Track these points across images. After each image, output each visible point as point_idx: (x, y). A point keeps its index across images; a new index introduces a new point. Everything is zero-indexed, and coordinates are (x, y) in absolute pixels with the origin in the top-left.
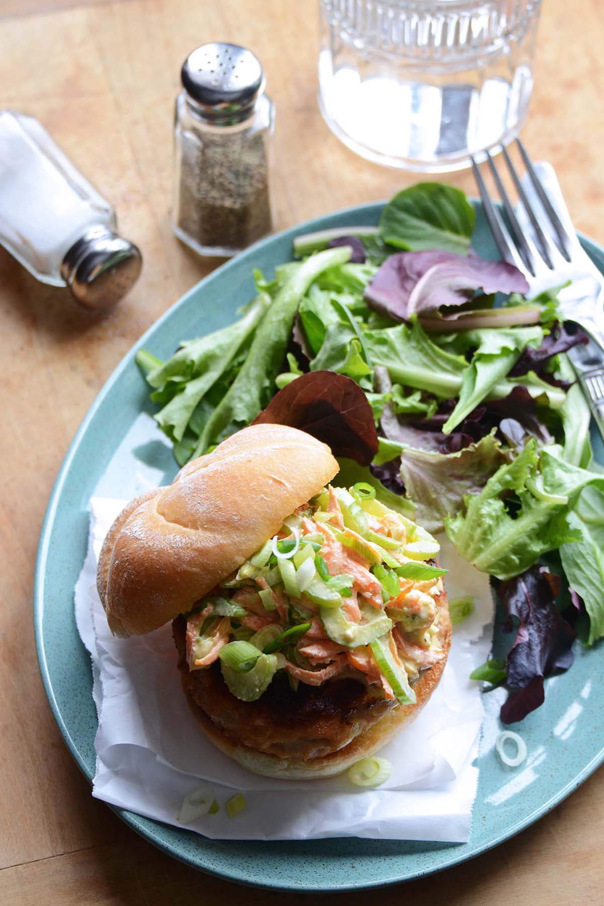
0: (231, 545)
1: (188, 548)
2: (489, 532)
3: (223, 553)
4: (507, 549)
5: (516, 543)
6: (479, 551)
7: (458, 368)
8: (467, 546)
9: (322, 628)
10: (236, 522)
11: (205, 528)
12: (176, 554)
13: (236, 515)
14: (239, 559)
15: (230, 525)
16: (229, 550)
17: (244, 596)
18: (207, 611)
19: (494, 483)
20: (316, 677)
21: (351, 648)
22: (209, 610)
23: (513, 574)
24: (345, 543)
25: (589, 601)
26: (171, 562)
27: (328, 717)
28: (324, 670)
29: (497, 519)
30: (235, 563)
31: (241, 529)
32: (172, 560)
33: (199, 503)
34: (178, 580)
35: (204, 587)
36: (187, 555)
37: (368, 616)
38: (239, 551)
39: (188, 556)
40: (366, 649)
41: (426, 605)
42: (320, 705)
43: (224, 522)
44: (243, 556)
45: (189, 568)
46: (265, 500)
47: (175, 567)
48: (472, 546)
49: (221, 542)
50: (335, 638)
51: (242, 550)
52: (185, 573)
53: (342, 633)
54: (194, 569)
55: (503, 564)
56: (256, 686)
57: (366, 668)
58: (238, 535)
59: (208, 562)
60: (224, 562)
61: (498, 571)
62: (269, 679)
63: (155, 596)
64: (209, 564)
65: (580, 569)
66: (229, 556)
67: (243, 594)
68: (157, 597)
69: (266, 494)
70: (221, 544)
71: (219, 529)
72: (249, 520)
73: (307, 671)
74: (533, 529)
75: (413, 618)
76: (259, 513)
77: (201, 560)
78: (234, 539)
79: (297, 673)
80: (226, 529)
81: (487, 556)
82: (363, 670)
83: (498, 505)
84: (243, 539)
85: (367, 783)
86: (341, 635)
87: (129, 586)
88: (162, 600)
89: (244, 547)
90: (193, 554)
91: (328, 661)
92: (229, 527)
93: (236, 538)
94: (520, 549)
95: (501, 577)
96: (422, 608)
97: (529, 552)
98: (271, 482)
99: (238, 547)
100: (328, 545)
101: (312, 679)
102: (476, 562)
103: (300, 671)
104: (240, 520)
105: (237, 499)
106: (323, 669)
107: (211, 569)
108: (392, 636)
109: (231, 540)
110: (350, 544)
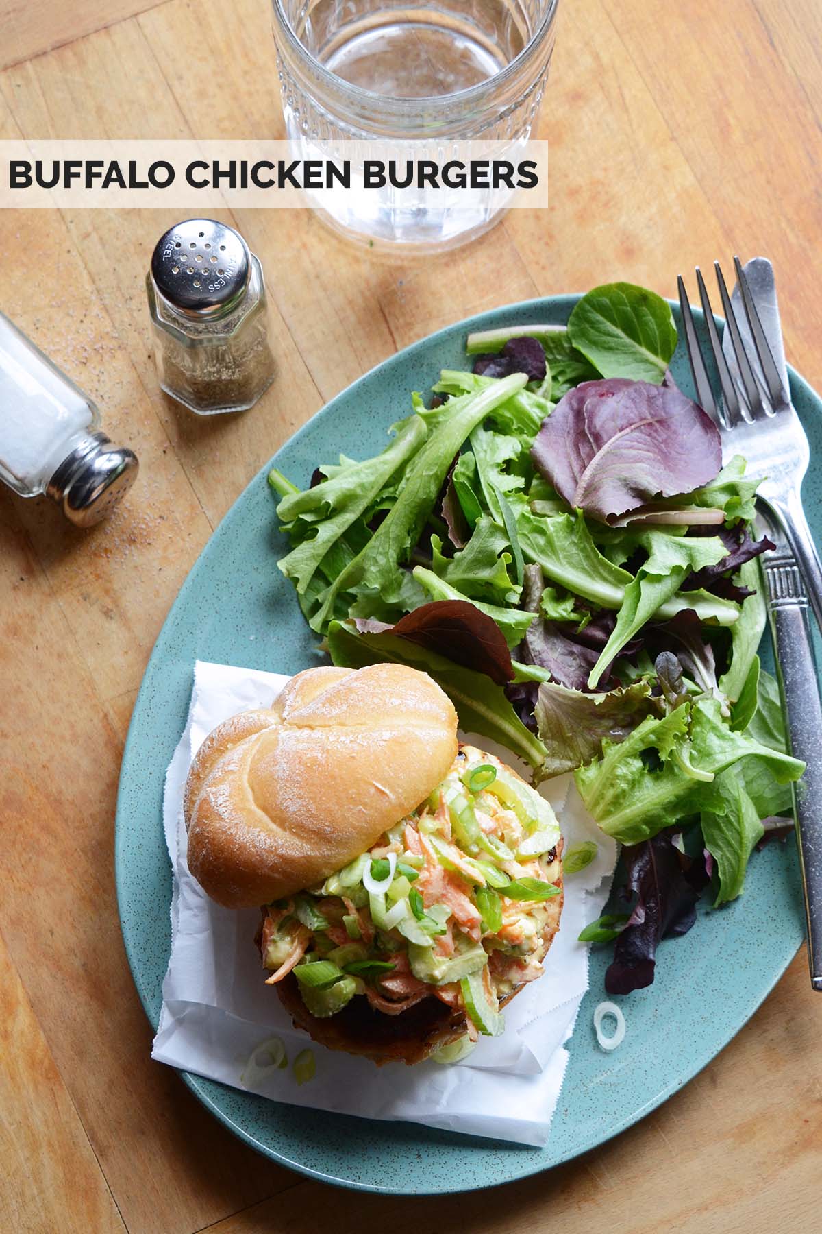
0: (320, 857)
1: (272, 852)
2: (621, 796)
3: (309, 864)
4: (638, 819)
5: (649, 814)
6: (607, 813)
8: (596, 804)
9: (408, 965)
10: (328, 834)
11: (294, 832)
12: (258, 855)
13: (329, 827)
14: (326, 872)
15: (320, 836)
16: (317, 862)
18: (289, 911)
19: (637, 741)
20: (395, 1009)
21: (438, 986)
23: (642, 841)
24: (448, 867)
25: (723, 865)
26: (252, 862)
27: (406, 1038)
28: (402, 1003)
29: (633, 782)
30: (321, 874)
31: (333, 842)
32: (253, 860)
33: (291, 799)
34: (258, 882)
36: (272, 859)
37: (463, 947)
38: (327, 864)
40: (457, 986)
43: (315, 830)
45: (271, 873)
46: (363, 812)
47: (256, 868)
48: (601, 806)
49: (309, 853)
50: (420, 977)
51: (331, 862)
52: (266, 877)
53: (429, 973)
54: (276, 875)
55: (631, 831)
57: (453, 1003)
58: (329, 848)
59: (293, 871)
60: (309, 873)
61: (626, 838)
64: (294, 873)
65: (721, 831)
66: (315, 868)
67: (326, 906)
69: (365, 805)
70: (309, 856)
71: (308, 838)
72: (343, 834)
75: (513, 948)
76: (354, 827)
77: (285, 868)
79: (375, 1004)
80: (316, 839)
81: (615, 821)
83: (636, 765)
84: (333, 853)
85: (450, 1063)
86: (428, 975)
89: (334, 861)
90: (277, 860)
91: (407, 994)
92: (320, 838)
93: (325, 850)
94: (653, 821)
95: (629, 844)
96: (524, 942)
97: (663, 823)
99: (327, 859)
100: (428, 870)
102: (603, 824)
103: (379, 1001)
104: (333, 832)
105: (333, 806)
106: (400, 1002)
107: (295, 877)
109: (319, 853)
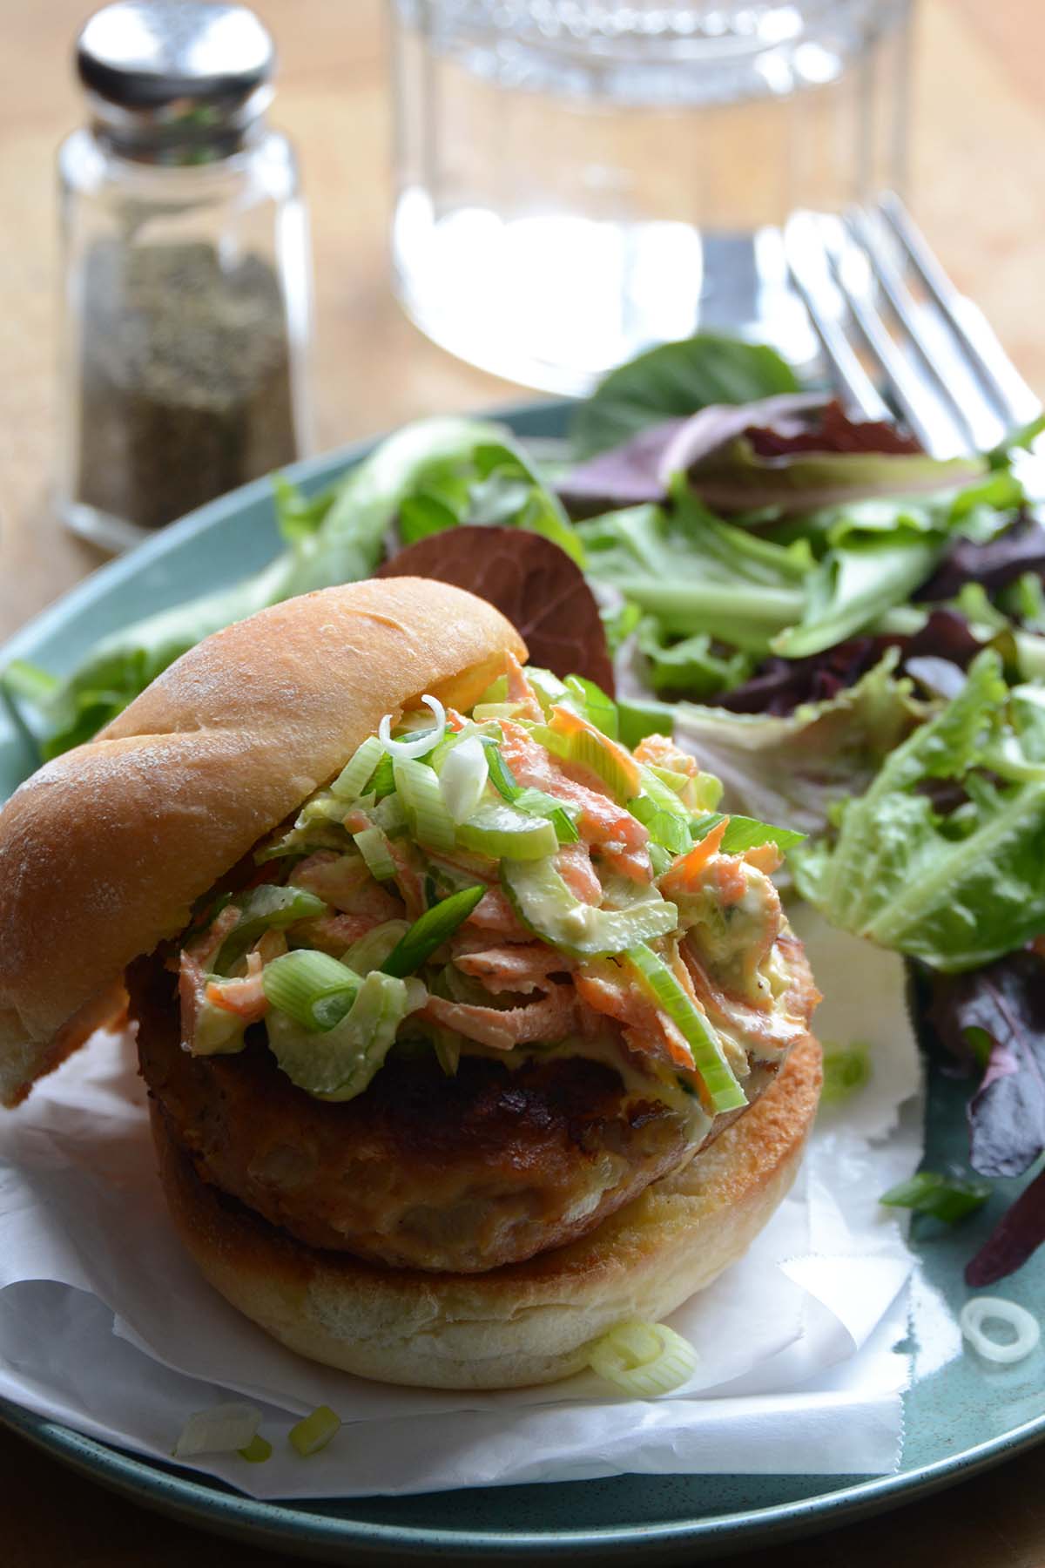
0: (280, 749)
1: (177, 765)
2: (897, 859)
3: (261, 768)
4: (944, 892)
5: (966, 876)
6: (876, 903)
7: (792, 578)
8: (847, 899)
9: (512, 908)
10: (290, 700)
11: (216, 723)
12: (148, 782)
13: (288, 687)
14: (305, 783)
15: (274, 707)
16: (279, 762)
17: (317, 867)
18: (226, 920)
19: (903, 762)
20: (501, 1023)
21: (584, 955)
22: (233, 916)
23: (963, 959)
24: (554, 748)
26: (136, 801)
27: (538, 1134)
28: (521, 1009)
29: (916, 831)
30: (293, 791)
31: (303, 714)
32: (139, 796)
33: (197, 681)
34: (156, 840)
35: (219, 854)
36: (174, 780)
37: (618, 898)
38: (302, 765)
39: (178, 781)
40: (617, 963)
41: (756, 885)
42: (515, 1102)
43: (261, 703)
44: (313, 778)
45: (180, 808)
46: (355, 653)
47: (146, 810)
48: (858, 896)
49: (257, 743)
50: (542, 926)
51: (308, 760)
52: (170, 820)
53: (558, 916)
54: (193, 809)
55: (935, 927)
56: (357, 1049)
57: (622, 1007)
58: (297, 727)
59: (227, 790)
60: (267, 789)
61: (924, 944)
62: (389, 1032)
63: (100, 891)
64: (231, 795)
66: (278, 776)
67: (314, 864)
68: (105, 891)
69: (357, 643)
70: (257, 748)
71: (250, 720)
72: (322, 695)
73: (479, 1008)
74: (1006, 846)
75: (728, 917)
76: (342, 681)
77: (210, 787)
78: (287, 736)
79: (456, 1014)
80: (267, 717)
81: (896, 912)
82: (611, 1014)
83: (915, 808)
84: (308, 736)
85: (638, 1378)
86: (556, 921)
87: (34, 887)
88: (116, 898)
89: (312, 756)
90: (190, 775)
91: (528, 987)
92: (274, 714)
93: (290, 733)
94: (975, 892)
95: (933, 960)
96: (747, 889)
97: (998, 900)
98: (368, 623)
99: (298, 754)
100: (515, 747)
101: (493, 1029)
102: (872, 926)
103: (463, 1009)
104: (300, 696)
105: (291, 656)
106: (518, 1007)
107: (235, 805)
108: (678, 955)
109: (279, 739)
110: (565, 750)
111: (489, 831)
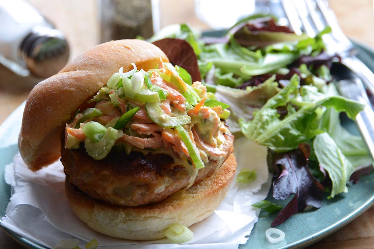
1: (69, 78)
2: (266, 124)
3: (90, 80)
4: (276, 131)
5: (283, 128)
6: (260, 134)
7: (256, 60)
8: (252, 133)
9: (146, 114)
10: (99, 64)
11: (81, 69)
12: (62, 82)
13: (99, 61)
14: (100, 84)
15: (95, 65)
16: (94, 78)
17: (102, 104)
18: (78, 117)
19: (272, 101)
20: (141, 142)
21: (164, 126)
22: (80, 116)
23: (281, 149)
24: (165, 79)
25: (332, 173)
26: (58, 87)
27: (149, 170)
28: (147, 139)
29: (272, 117)
30: (97, 86)
31: (102, 67)
32: (59, 85)
34: (62, 96)
35: (78, 100)
37: (176, 115)
38: (100, 80)
39: (69, 82)
40: (173, 129)
41: (213, 114)
42: (143, 162)
43: (92, 64)
44: (103, 83)
45: (69, 88)
46: (118, 54)
47: (60, 89)
48: (255, 132)
49: (90, 73)
50: (153, 118)
51: (102, 78)
52: (66, 91)
53: (158, 116)
54: (72, 89)
55: (274, 140)
56: (104, 146)
57: (172, 140)
58: (100, 70)
59: (81, 84)
60: (91, 85)
61: (270, 144)
62: (112, 142)
63: (48, 109)
64: (81, 86)
65: (327, 156)
66: (94, 82)
68: (49, 109)
69: (119, 52)
70: (89, 75)
71: (89, 68)
72: (108, 63)
73: (135, 137)
74: (294, 121)
75: (205, 122)
76: (113, 60)
77: (76, 84)
78: (97, 72)
80: (93, 68)
81: (264, 136)
82: (170, 142)
83: (273, 112)
84: (103, 73)
86: (157, 117)
87: (33, 108)
88: (52, 111)
89: (103, 77)
90: (72, 81)
91: (149, 134)
92: (95, 67)
93: (98, 72)
94: (284, 132)
95: (273, 148)
96: (210, 115)
97: (290, 134)
98: (123, 48)
99: (100, 77)
100: (155, 77)
101: (138, 143)
102: (258, 139)
103: (131, 137)
104: (102, 63)
105: (102, 54)
108: (191, 130)
109: (95, 73)
110: (168, 79)
111: (142, 95)
